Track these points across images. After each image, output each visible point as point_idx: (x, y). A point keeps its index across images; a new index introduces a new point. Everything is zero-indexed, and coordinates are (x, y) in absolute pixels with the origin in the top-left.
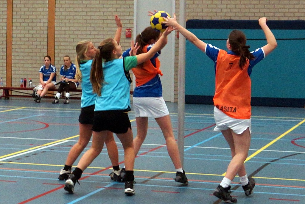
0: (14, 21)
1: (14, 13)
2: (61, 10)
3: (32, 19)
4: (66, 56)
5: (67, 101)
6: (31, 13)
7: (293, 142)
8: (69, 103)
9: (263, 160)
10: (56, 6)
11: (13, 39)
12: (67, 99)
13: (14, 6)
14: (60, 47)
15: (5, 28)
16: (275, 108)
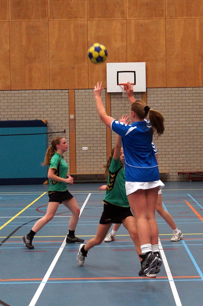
7: (37, 210)
9: (17, 224)
16: (19, 185)
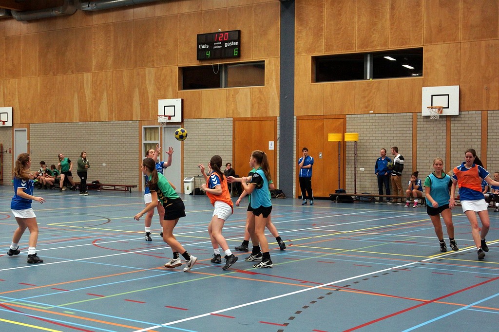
0: (452, 143)
1: (452, 137)
2: (492, 134)
3: (468, 142)
4: (496, 173)
5: (497, 210)
6: (467, 137)
8: (498, 212)
10: (489, 131)
11: (452, 159)
12: (497, 208)
13: (452, 131)
14: (492, 165)
15: (445, 150)
